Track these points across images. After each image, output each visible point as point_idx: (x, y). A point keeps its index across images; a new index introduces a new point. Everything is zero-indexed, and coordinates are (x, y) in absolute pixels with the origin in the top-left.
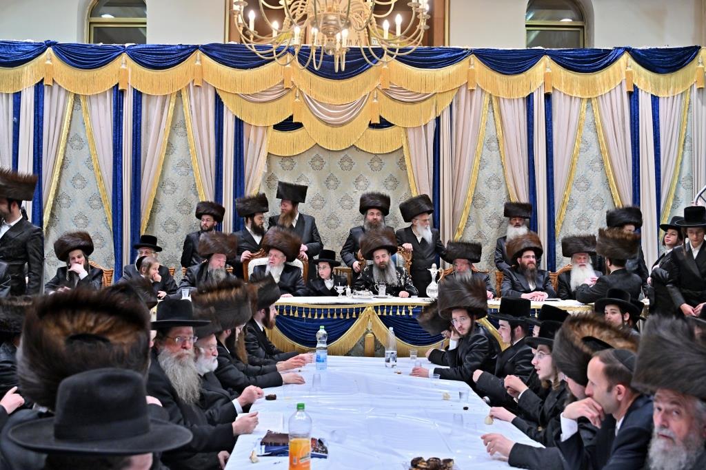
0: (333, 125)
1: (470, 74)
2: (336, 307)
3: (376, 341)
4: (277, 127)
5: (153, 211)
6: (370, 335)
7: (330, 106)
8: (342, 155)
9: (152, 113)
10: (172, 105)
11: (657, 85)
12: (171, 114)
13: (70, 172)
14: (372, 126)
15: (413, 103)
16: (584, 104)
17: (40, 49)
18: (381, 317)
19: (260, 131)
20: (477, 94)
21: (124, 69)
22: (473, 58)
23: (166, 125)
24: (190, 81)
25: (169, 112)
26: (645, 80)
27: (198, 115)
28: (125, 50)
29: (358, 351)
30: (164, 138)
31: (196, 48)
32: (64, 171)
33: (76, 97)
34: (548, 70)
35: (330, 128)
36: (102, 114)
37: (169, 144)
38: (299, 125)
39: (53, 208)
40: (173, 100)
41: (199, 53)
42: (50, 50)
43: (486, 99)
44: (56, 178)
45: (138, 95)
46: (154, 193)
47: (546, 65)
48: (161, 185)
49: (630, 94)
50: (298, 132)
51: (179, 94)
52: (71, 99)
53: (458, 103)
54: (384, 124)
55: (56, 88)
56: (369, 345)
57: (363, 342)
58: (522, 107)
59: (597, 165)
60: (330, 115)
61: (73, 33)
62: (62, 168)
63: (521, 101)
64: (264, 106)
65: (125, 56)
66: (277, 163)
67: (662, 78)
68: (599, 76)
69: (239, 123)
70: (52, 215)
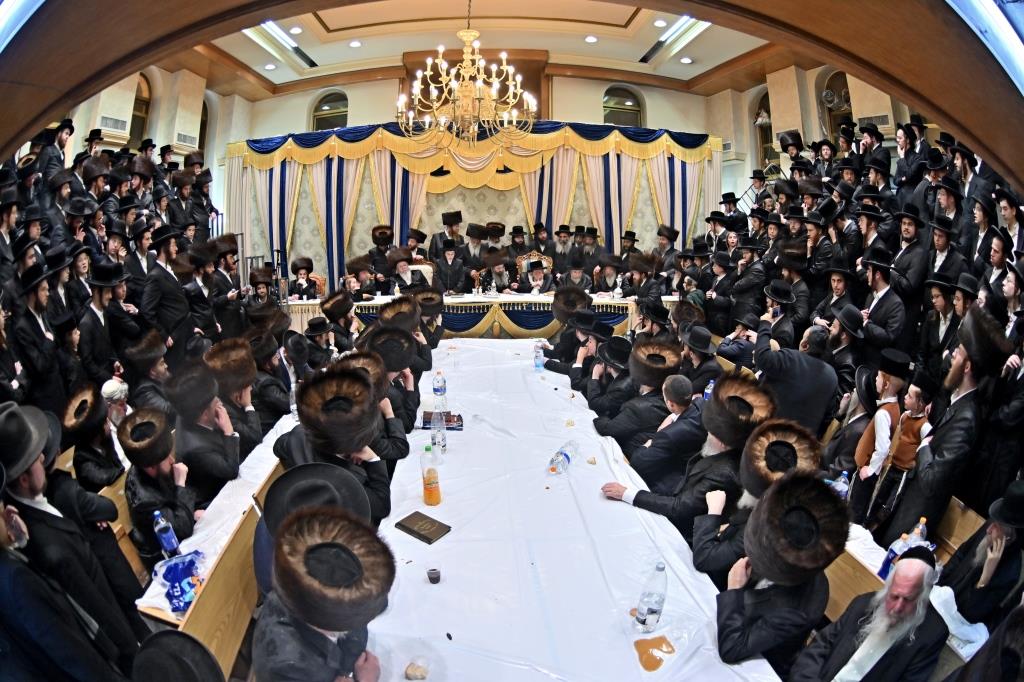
0: (471, 171)
1: (566, 139)
2: (473, 305)
3: (501, 327)
4: (433, 174)
5: (351, 235)
6: (496, 323)
7: (468, 159)
8: (479, 191)
9: (350, 171)
10: (363, 164)
11: (685, 155)
12: (362, 171)
13: (301, 214)
14: (498, 171)
15: (527, 156)
16: (641, 163)
17: (285, 139)
18: (505, 311)
19: (421, 177)
20: (571, 153)
21: (334, 145)
22: (568, 128)
23: (359, 178)
24: (374, 147)
25: (361, 169)
26: (678, 151)
27: (380, 168)
28: (334, 132)
29: (489, 334)
30: (357, 187)
31: (379, 126)
32: (298, 214)
33: (304, 166)
34: (618, 139)
35: (468, 173)
36: (318, 175)
37: (361, 190)
38: (448, 172)
39: (292, 238)
40: (364, 160)
41: (381, 129)
42: (290, 139)
43: (577, 156)
44: (293, 219)
45: (341, 160)
46: (351, 223)
47: (615, 137)
48: (356, 217)
49: (669, 158)
50: (447, 177)
51: (367, 156)
52: (301, 168)
53: (558, 157)
54: (506, 170)
55: (293, 163)
56: (496, 330)
57: (492, 328)
58: (600, 162)
59: (649, 202)
60: (469, 165)
61: (303, 127)
62: (296, 211)
63: (601, 159)
64: (424, 160)
65: (334, 136)
66: (433, 199)
67: (688, 151)
68: (650, 146)
69: (406, 173)
70: (292, 243)
